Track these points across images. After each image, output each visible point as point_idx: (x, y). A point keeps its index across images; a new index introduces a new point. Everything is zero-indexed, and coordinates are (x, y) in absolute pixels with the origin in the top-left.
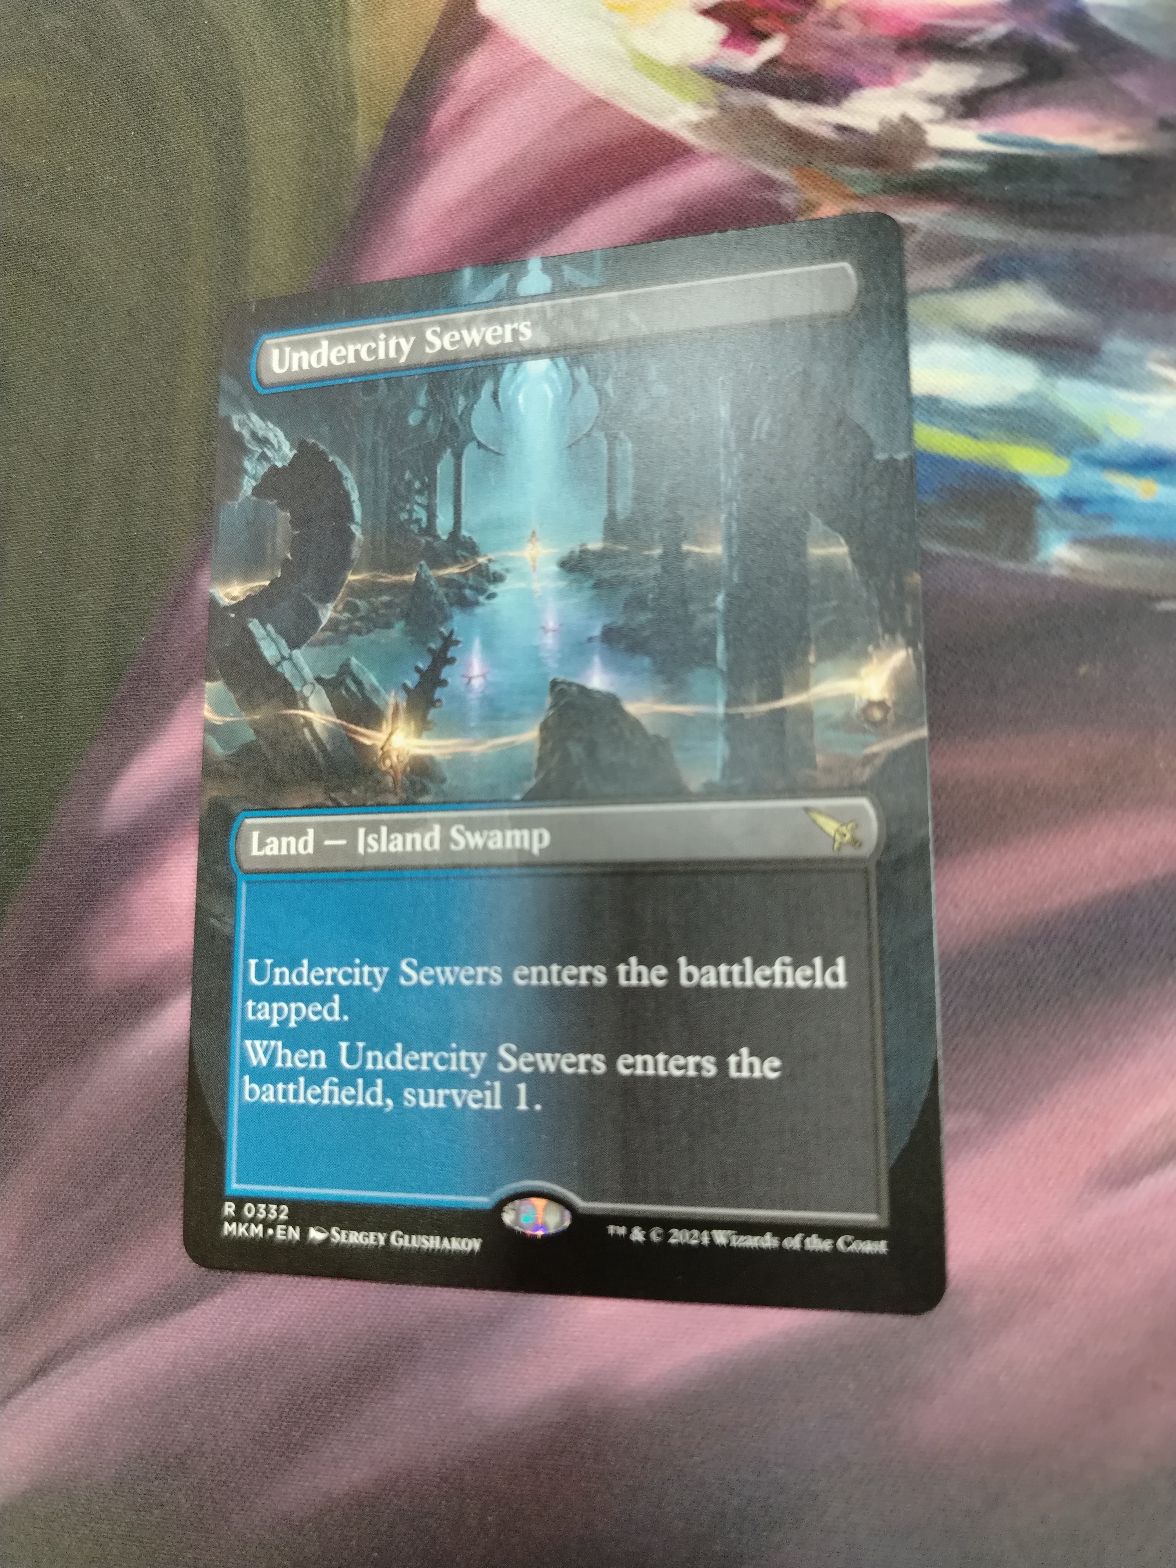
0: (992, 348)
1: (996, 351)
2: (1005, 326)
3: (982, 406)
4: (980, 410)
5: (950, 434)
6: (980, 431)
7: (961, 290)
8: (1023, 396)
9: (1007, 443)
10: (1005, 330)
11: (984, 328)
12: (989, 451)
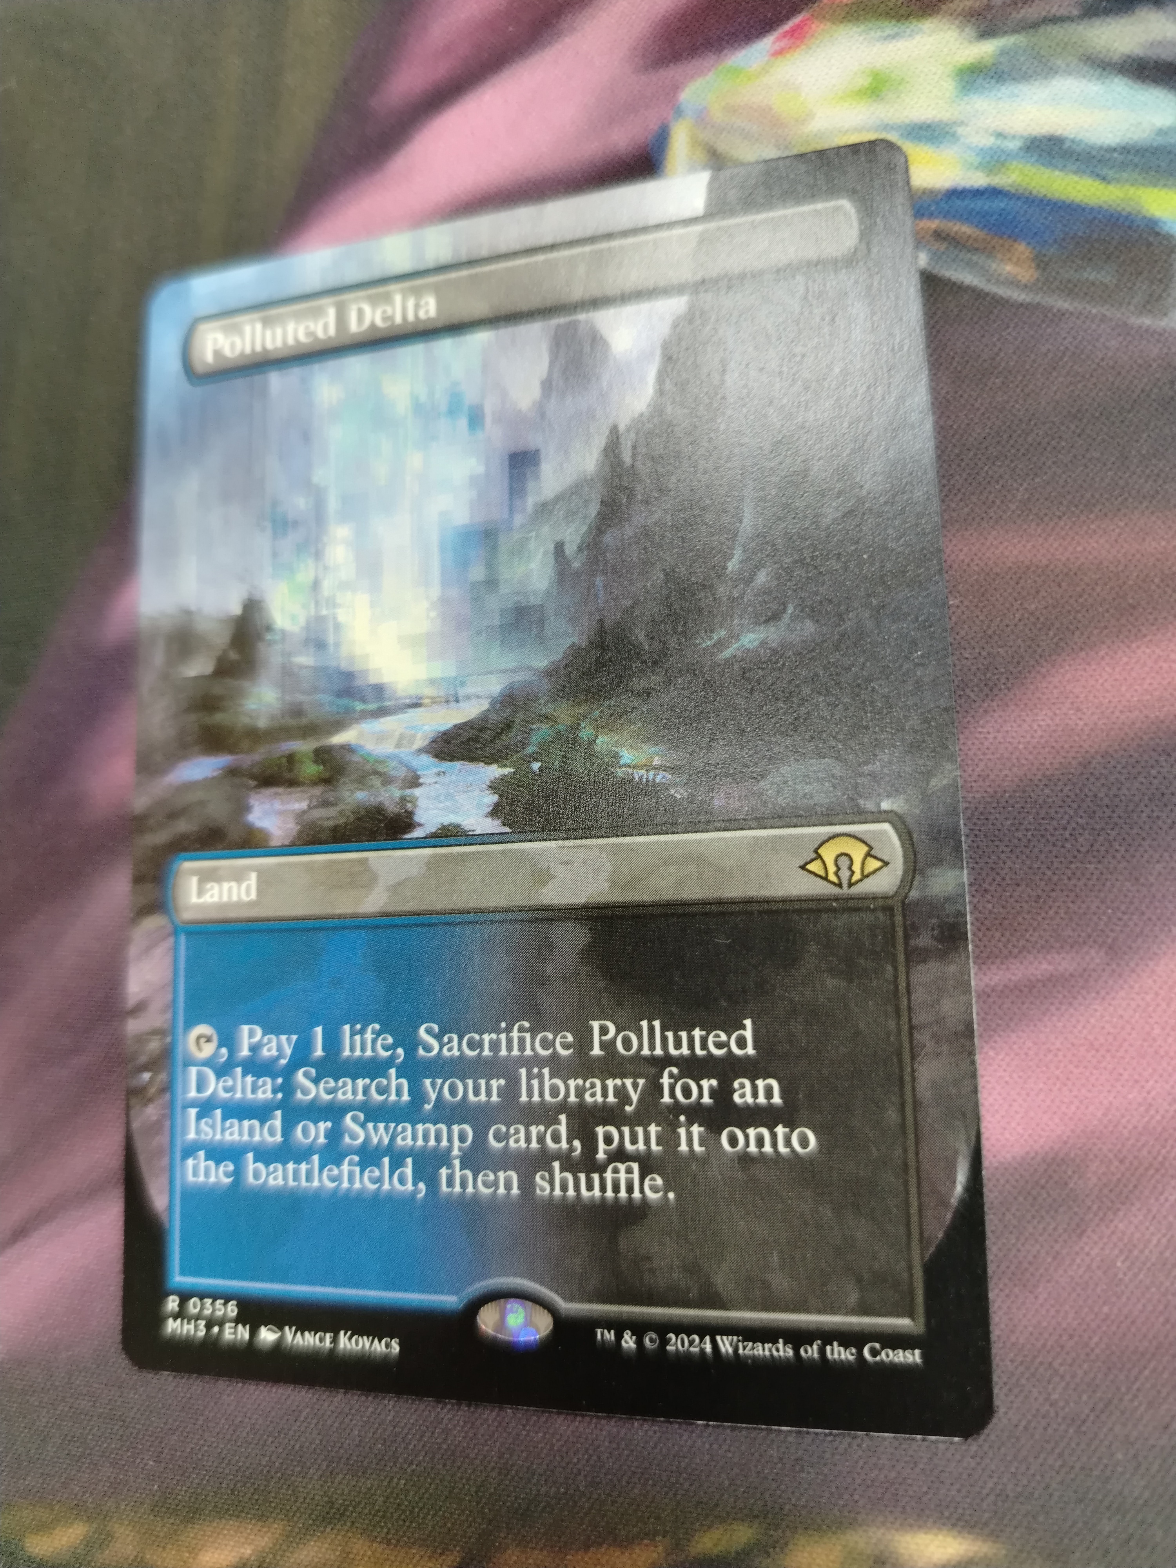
0: (1126, 79)
1: (1130, 83)
2: (1141, 54)
3: (1113, 145)
4: (1112, 150)
5: (1076, 178)
6: (1111, 173)
7: (1090, 18)
8: (1161, 132)
9: (1143, 185)
10: (1141, 59)
11: (1116, 58)
12: (1121, 195)
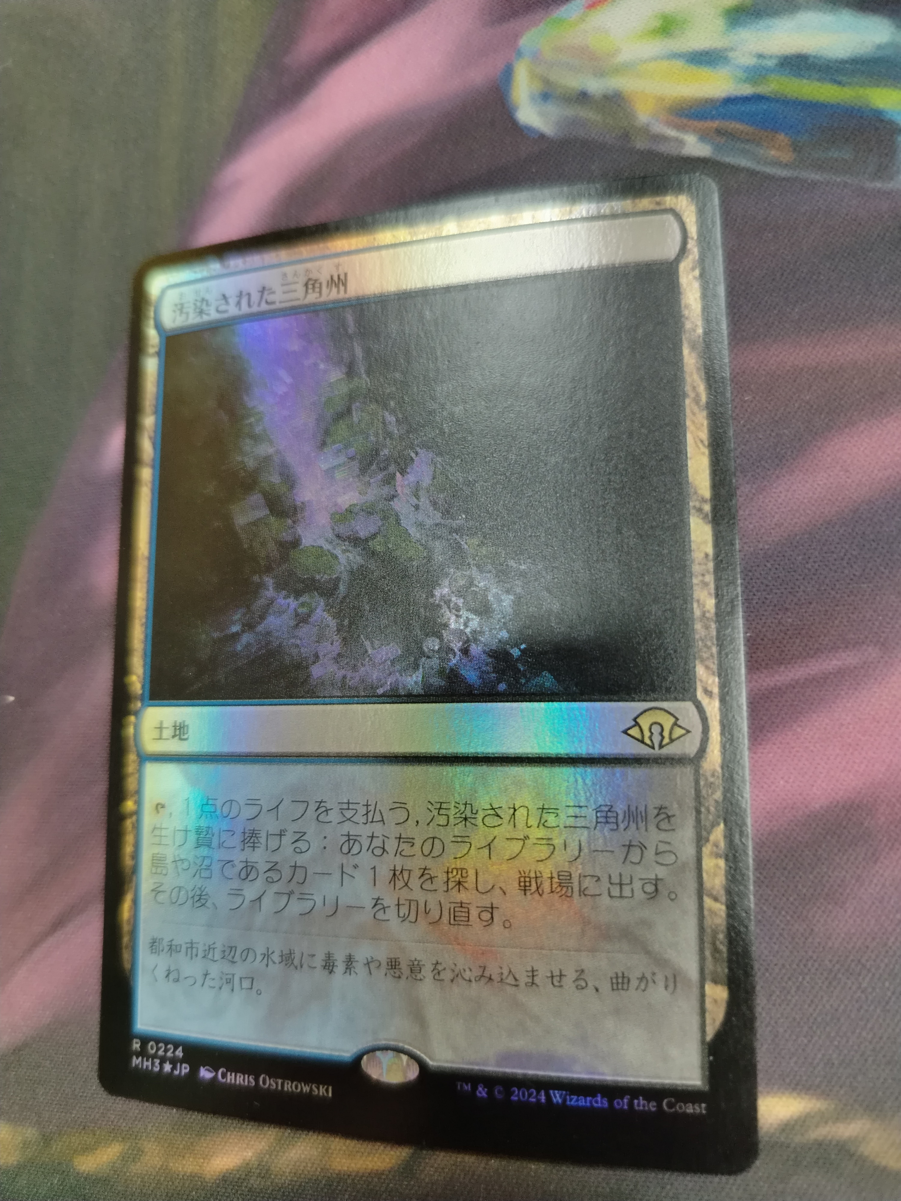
3: (845, 58)
4: (843, 62)
5: (819, 84)
6: (844, 79)
8: (879, 47)
9: (869, 86)
12: (854, 94)
